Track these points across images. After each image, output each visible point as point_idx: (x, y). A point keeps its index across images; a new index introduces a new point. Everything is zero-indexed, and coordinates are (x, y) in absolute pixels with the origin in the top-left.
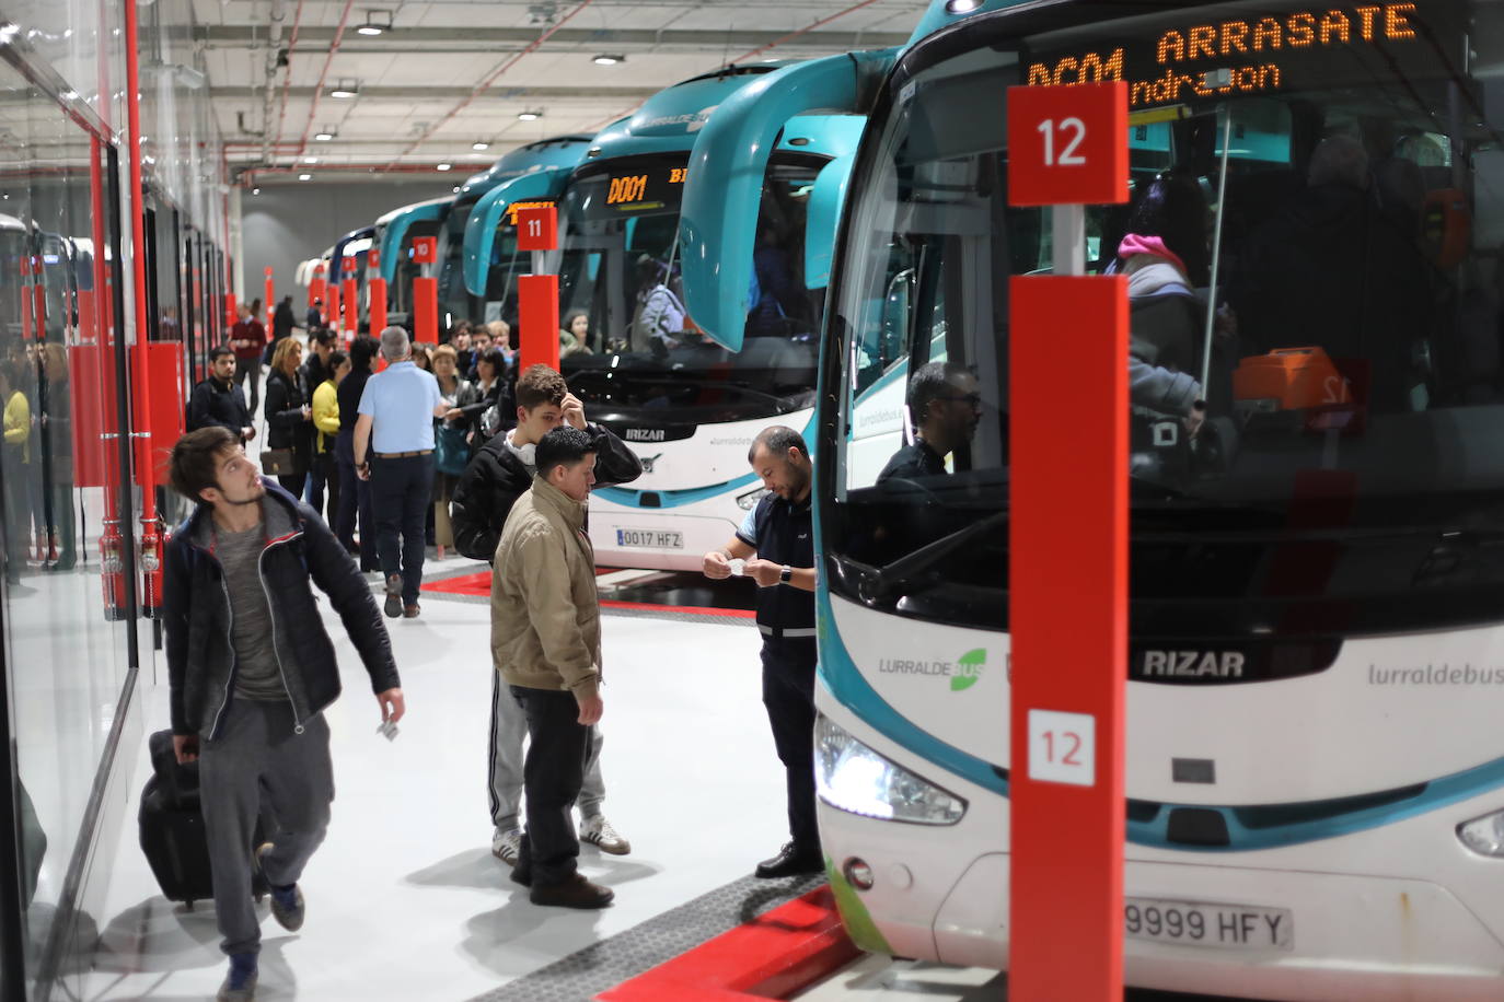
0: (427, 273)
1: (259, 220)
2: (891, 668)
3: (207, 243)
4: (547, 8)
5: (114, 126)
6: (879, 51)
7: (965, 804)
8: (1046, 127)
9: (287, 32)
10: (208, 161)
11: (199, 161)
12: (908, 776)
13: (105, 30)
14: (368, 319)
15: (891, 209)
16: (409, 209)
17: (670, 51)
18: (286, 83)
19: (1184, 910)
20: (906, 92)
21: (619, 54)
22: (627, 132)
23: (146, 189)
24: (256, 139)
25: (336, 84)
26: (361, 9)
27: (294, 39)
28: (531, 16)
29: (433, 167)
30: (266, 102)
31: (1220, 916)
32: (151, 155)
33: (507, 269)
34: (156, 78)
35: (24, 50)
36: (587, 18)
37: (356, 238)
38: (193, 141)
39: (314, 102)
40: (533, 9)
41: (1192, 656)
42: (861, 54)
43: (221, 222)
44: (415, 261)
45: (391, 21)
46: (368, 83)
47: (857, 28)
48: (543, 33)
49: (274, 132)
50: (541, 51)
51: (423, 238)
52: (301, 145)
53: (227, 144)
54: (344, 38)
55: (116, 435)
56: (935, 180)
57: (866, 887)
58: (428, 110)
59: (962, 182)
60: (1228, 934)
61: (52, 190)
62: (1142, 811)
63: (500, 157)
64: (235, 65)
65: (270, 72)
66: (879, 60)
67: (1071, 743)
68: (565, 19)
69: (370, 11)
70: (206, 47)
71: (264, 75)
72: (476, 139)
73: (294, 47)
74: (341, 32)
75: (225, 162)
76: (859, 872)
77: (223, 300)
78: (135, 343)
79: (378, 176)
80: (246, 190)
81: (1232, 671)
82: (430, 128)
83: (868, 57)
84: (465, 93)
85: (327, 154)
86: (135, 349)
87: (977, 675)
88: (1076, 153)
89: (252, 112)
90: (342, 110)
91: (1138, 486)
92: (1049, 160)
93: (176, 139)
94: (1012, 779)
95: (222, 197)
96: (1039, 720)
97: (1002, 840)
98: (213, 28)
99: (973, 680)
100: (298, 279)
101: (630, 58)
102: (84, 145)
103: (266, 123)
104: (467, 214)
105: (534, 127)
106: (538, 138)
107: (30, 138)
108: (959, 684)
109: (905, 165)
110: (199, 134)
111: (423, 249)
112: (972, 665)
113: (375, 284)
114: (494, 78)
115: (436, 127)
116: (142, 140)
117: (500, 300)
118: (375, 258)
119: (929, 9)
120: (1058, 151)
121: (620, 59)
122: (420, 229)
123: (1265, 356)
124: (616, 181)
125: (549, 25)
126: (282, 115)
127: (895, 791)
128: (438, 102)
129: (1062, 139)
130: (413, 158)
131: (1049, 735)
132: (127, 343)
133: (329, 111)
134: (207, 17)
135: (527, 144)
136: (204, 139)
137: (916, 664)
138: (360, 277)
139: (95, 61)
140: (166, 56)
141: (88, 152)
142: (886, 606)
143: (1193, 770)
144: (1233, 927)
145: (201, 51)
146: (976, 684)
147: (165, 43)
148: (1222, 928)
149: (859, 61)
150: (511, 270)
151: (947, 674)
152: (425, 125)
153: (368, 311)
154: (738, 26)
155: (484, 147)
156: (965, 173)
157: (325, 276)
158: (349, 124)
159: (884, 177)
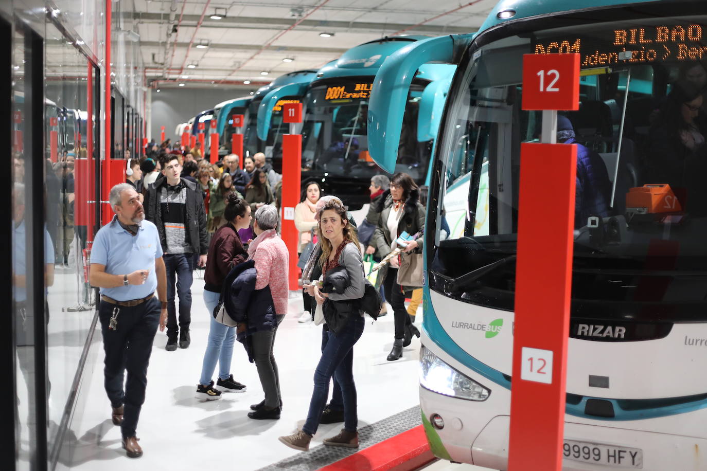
0: (239, 131)
1: (160, 104)
2: (457, 326)
3: (136, 114)
4: (299, 10)
5: (99, 58)
6: (464, 35)
7: (489, 391)
8: (541, 73)
9: (177, 17)
10: (138, 76)
11: (134, 75)
12: (463, 377)
13: (97, 13)
14: (209, 152)
15: (466, 109)
16: (231, 102)
17: (356, 32)
18: (176, 40)
19: (591, 447)
20: (477, 55)
21: (332, 33)
22: (336, 66)
23: (112, 88)
24: (160, 66)
25: (198, 42)
26: (213, 7)
27: (180, 20)
28: (291, 13)
29: (241, 82)
30: (166, 49)
31: (608, 451)
32: (114, 72)
33: (276, 131)
34: (118, 36)
35: (63, 21)
36: (318, 15)
37: (205, 114)
38: (132, 66)
39: (188, 50)
40: (293, 10)
41: (601, 328)
42: (456, 36)
43: (142, 104)
44: (233, 126)
45: (226, 13)
46: (214, 42)
47: (444, 24)
48: (297, 21)
49: (169, 63)
50: (296, 30)
51: (238, 115)
52: (181, 70)
53: (146, 68)
54: (204, 20)
55: (94, 202)
56: (487, 96)
57: (441, 428)
58: (241, 55)
59: (500, 98)
60: (612, 459)
61: (72, 87)
62: (573, 399)
63: (274, 79)
64: (152, 31)
65: (169, 35)
66: (464, 39)
67: (542, 363)
68: (308, 15)
69: (217, 8)
70: (139, 22)
71: (166, 37)
72: (262, 70)
73: (180, 24)
74: (203, 18)
75: (145, 77)
76: (437, 421)
77: (142, 140)
78: (104, 159)
79: (216, 86)
80: (154, 90)
81: (619, 335)
82: (241, 64)
83: (459, 37)
84: (258, 48)
85: (193, 74)
86: (105, 162)
87: (498, 331)
88: (554, 87)
89: (159, 53)
90: (201, 54)
91: (577, 246)
92: (542, 89)
93: (125, 65)
94: (513, 381)
95: (143, 93)
96: (527, 352)
97: (506, 409)
98: (143, 14)
99: (496, 333)
100: (177, 133)
101: (337, 34)
102: (86, 66)
103: (165, 59)
104: (258, 105)
105: (291, 66)
106: (293, 71)
107: (64, 62)
108: (490, 335)
109: (474, 89)
110: (134, 63)
111: (237, 120)
112: (496, 327)
113: (213, 136)
114: (272, 42)
115: (244, 64)
116: (111, 64)
117: (272, 145)
118: (214, 124)
119: (489, 16)
120: (546, 85)
121: (332, 35)
122: (236, 111)
123: (641, 187)
124: (330, 89)
125: (300, 18)
126: (173, 56)
127: (456, 384)
128: (245, 52)
129: (548, 80)
130: (233, 77)
131: (531, 359)
132: (101, 159)
133: (195, 54)
134: (141, 8)
135: (288, 73)
136: (136, 65)
137: (469, 324)
138: (206, 132)
139: (93, 27)
140: (122, 26)
141: (87, 70)
142: (456, 296)
143: (599, 381)
144: (614, 456)
145: (137, 24)
146: (497, 335)
147: (122, 20)
148: (609, 456)
149: (455, 39)
150: (278, 131)
151: (484, 330)
152: (239, 62)
153: (210, 148)
154: (389, 21)
155: (267, 73)
156: (502, 94)
157: (190, 131)
158: (203, 60)
159: (464, 94)
